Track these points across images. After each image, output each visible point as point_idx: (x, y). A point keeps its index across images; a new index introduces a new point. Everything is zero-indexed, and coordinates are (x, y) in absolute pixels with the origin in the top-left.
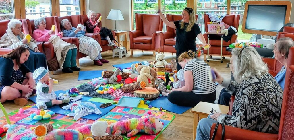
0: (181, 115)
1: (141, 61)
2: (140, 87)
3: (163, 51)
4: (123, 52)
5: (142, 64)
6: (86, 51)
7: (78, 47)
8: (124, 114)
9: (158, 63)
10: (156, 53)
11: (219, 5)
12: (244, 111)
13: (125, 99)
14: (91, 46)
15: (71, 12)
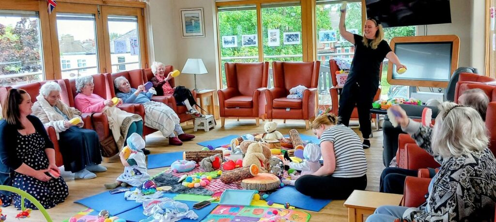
0: (319, 212)
1: (241, 135)
2: (251, 173)
3: (271, 117)
4: (210, 122)
5: (243, 138)
6: (155, 123)
7: (143, 118)
8: (232, 217)
9: (268, 136)
10: (261, 121)
11: (336, 45)
12: (454, 207)
13: (230, 193)
14: (163, 117)
15: (126, 66)
